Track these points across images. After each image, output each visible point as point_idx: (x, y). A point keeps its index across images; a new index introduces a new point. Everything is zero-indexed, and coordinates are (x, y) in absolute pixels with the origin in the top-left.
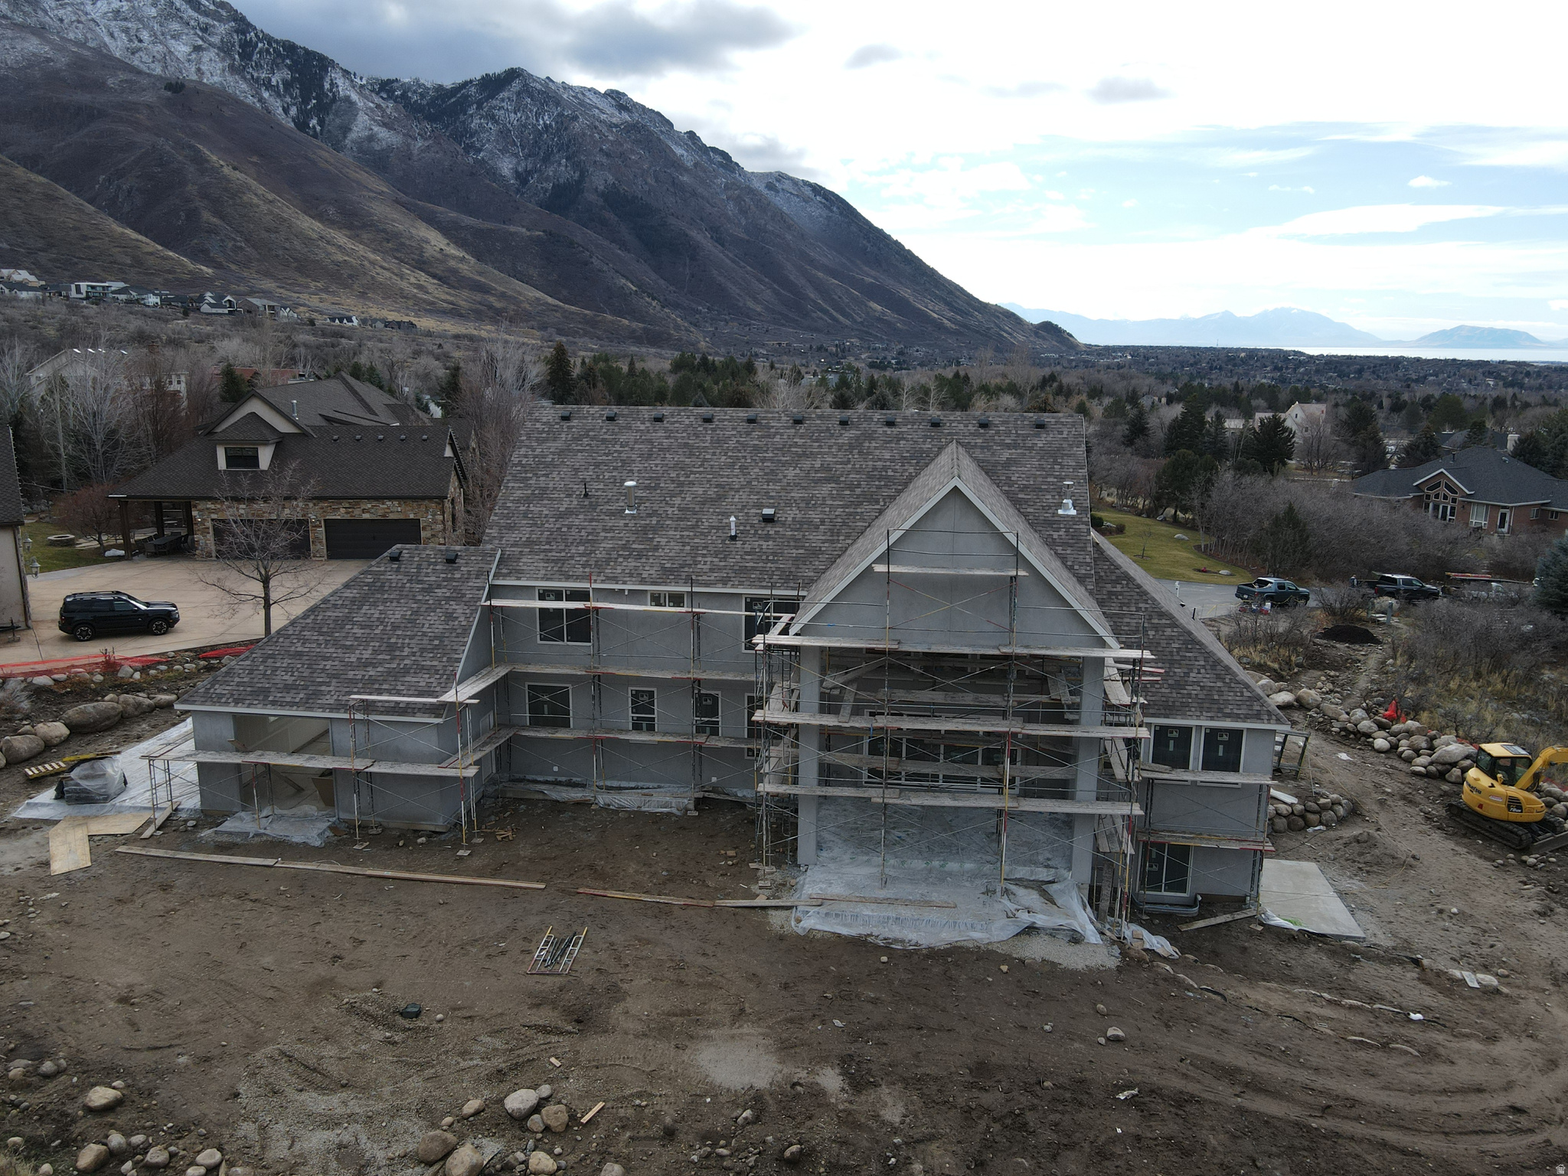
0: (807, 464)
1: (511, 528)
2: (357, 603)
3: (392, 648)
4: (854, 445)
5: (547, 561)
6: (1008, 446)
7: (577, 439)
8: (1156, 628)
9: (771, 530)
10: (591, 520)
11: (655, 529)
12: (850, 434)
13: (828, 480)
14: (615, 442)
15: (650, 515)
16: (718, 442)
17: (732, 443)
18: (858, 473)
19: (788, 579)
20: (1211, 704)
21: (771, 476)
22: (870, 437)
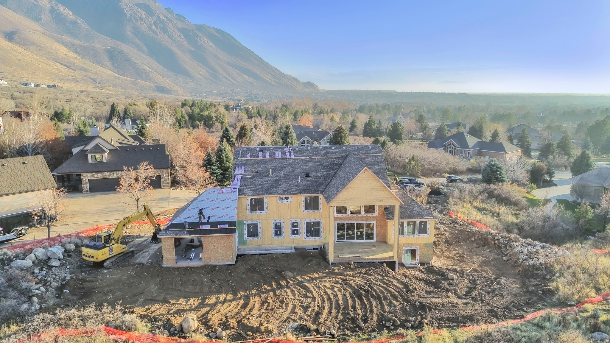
0: (314, 160)
4: (325, 155)
5: (252, 190)
6: (363, 154)
8: (404, 198)
10: (261, 179)
15: (276, 176)
18: (328, 162)
19: (316, 191)
20: (420, 215)
22: (328, 153)
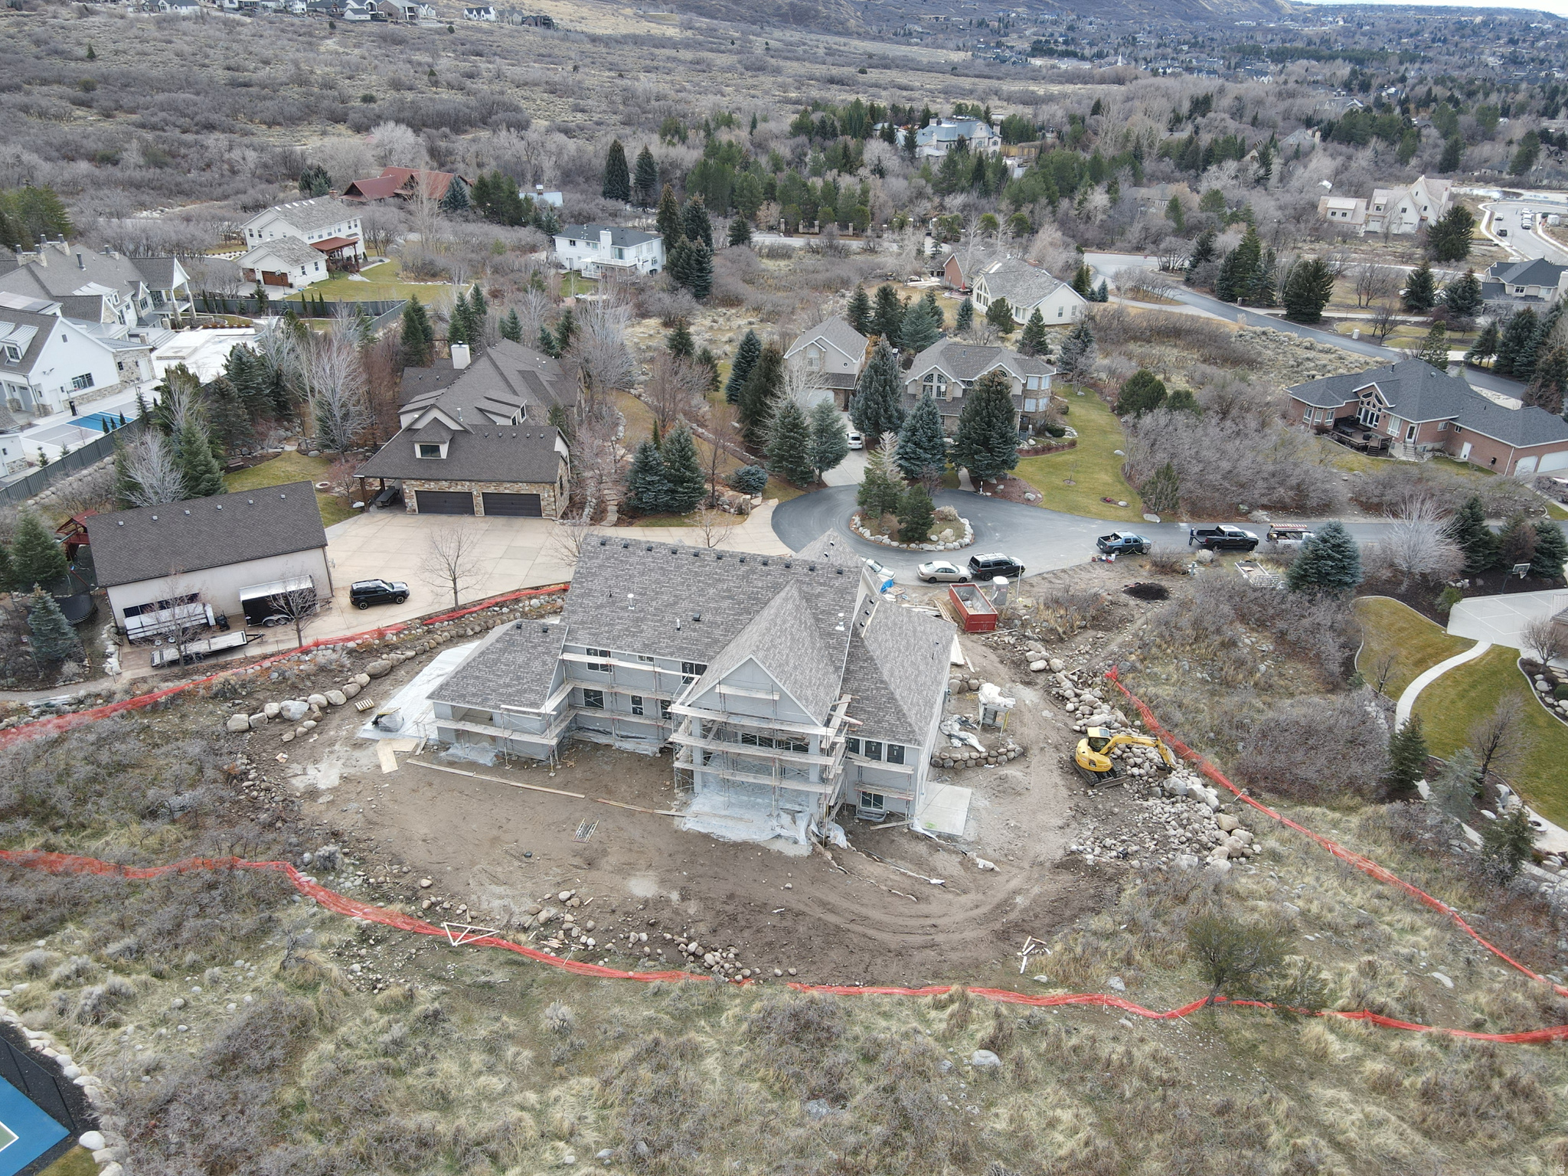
0: (720, 586)
1: (574, 612)
2: (503, 651)
3: (519, 678)
4: (745, 577)
5: (590, 634)
6: (821, 584)
7: (608, 559)
8: (877, 689)
9: (697, 625)
10: (612, 612)
11: (643, 620)
12: (745, 568)
13: (728, 597)
14: (627, 562)
15: (640, 611)
16: (678, 567)
17: (684, 569)
18: (744, 594)
19: (702, 655)
20: (891, 732)
21: (701, 592)
22: (754, 572)
